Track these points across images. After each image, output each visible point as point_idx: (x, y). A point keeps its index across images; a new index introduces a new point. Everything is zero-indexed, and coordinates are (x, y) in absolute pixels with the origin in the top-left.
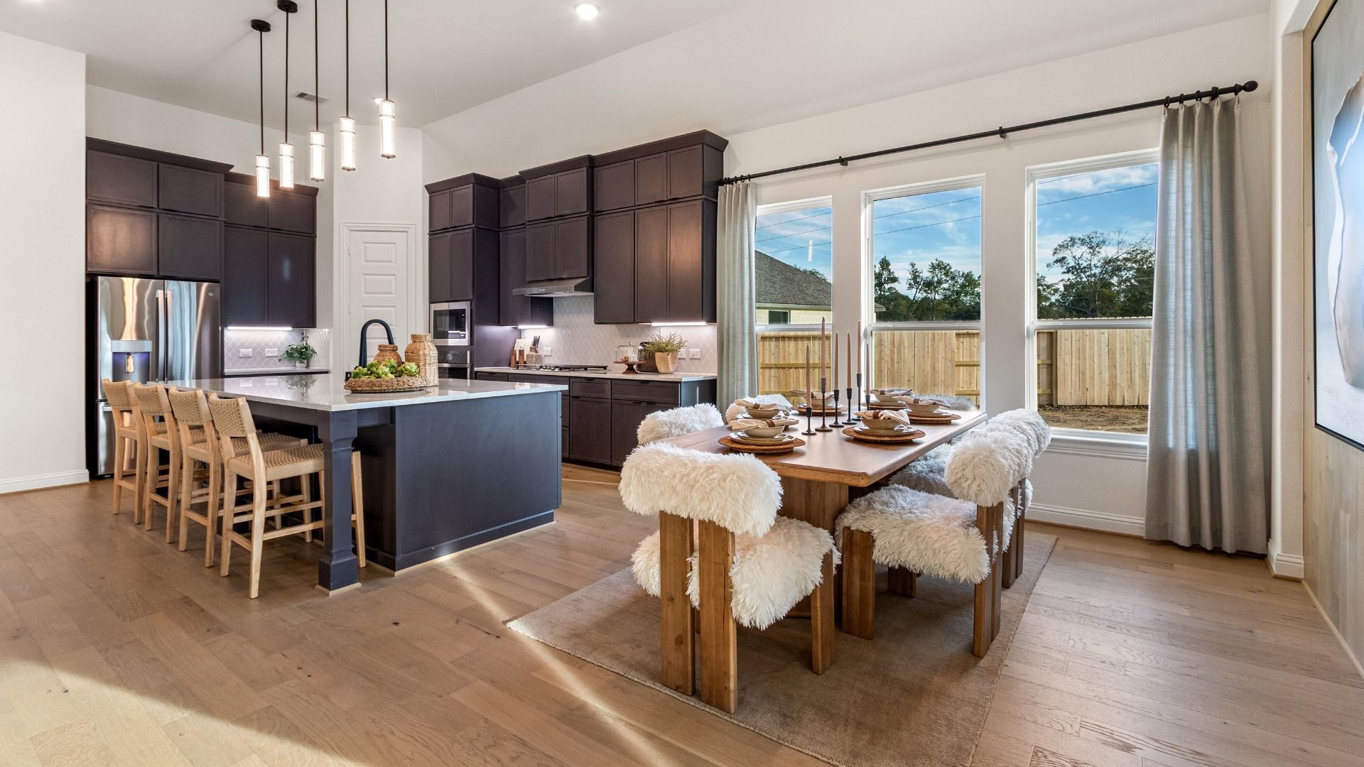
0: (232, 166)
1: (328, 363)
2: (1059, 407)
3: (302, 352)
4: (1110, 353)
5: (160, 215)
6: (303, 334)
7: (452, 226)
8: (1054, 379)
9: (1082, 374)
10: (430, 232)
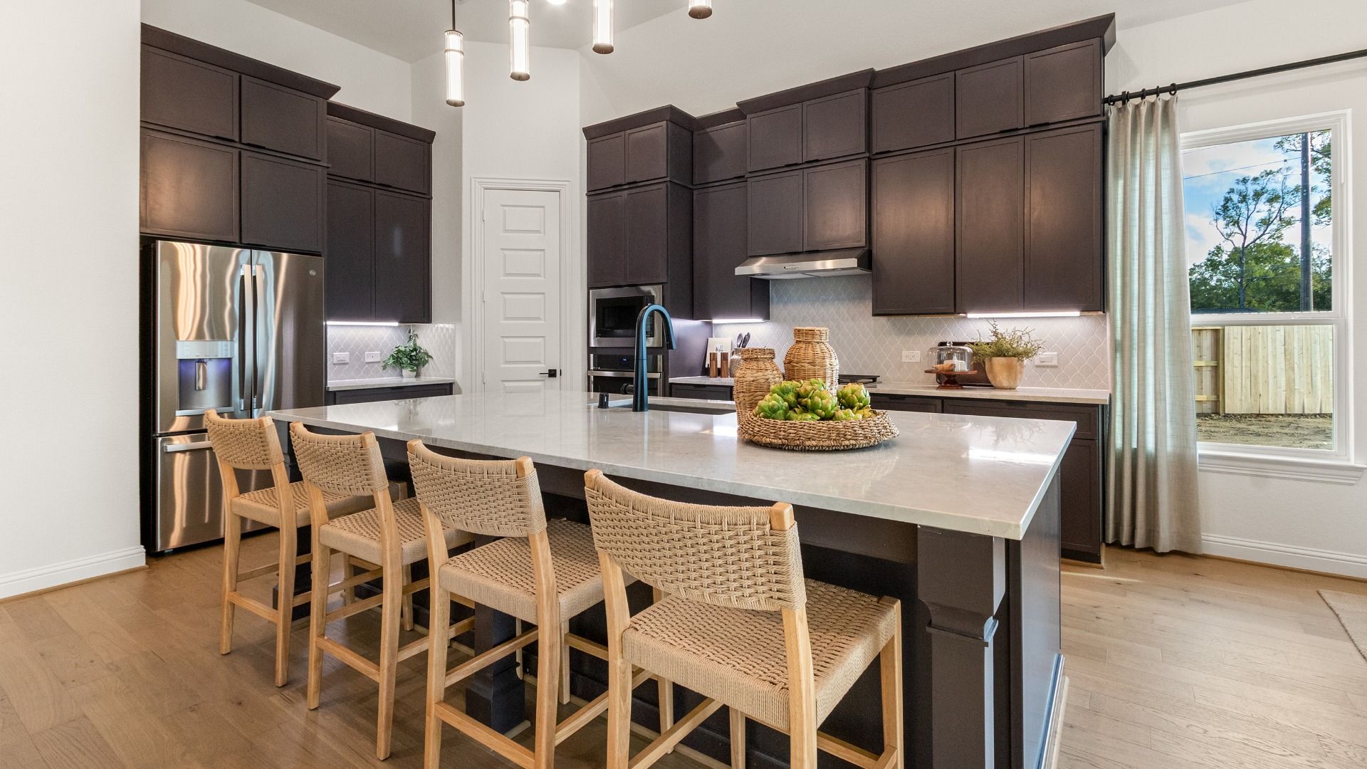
0: (336, 89)
1: (454, 372)
2: (1227, 416)
3: (411, 356)
4: (1287, 353)
5: (243, 152)
6: (410, 332)
7: (627, 181)
8: (1221, 385)
9: (1253, 378)
10: (588, 191)
